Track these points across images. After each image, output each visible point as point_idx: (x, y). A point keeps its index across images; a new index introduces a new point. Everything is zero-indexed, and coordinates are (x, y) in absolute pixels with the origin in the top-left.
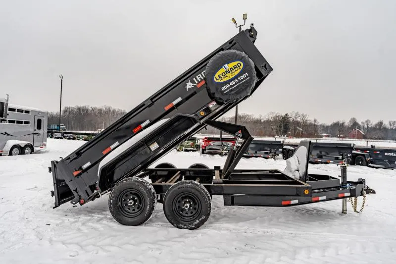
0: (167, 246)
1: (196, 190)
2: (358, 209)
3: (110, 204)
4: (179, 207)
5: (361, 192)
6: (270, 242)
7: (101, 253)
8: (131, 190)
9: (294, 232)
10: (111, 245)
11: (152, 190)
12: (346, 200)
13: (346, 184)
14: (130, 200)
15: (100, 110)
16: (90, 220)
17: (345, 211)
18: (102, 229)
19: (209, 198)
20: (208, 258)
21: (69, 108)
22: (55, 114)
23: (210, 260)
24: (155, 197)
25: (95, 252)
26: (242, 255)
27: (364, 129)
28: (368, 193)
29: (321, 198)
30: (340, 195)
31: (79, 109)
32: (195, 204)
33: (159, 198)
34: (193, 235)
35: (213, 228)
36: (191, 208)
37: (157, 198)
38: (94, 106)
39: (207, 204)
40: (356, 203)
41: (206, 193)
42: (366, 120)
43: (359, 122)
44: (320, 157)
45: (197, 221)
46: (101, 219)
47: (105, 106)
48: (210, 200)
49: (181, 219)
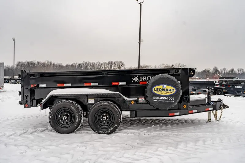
0: (91, 144)
1: (111, 107)
2: (218, 119)
3: (50, 119)
4: (99, 119)
5: (220, 107)
6: (161, 139)
7: (43, 150)
8: (64, 109)
9: (177, 133)
10: (51, 145)
11: (80, 108)
12: (210, 113)
13: (210, 102)
14: (64, 116)
15: (44, 64)
16: (35, 131)
17: (209, 120)
18: (44, 136)
19: (119, 112)
20: (119, 150)
21: (21, 62)
22: (10, 67)
23: (120, 151)
24: (82, 113)
25: (39, 150)
26: (142, 147)
27: (222, 74)
28: (224, 108)
29: (194, 111)
30: (206, 110)
31: (28, 63)
32: (110, 117)
33: (85, 115)
34: (109, 137)
35: (123, 133)
36: (107, 120)
37: (84, 114)
38: (39, 61)
39: (118, 117)
40: (216, 115)
41: (118, 109)
42: (223, 68)
43: (219, 69)
44: (194, 90)
45: (112, 128)
46: (44, 131)
47: (47, 60)
48: (120, 114)
49: (101, 127)
